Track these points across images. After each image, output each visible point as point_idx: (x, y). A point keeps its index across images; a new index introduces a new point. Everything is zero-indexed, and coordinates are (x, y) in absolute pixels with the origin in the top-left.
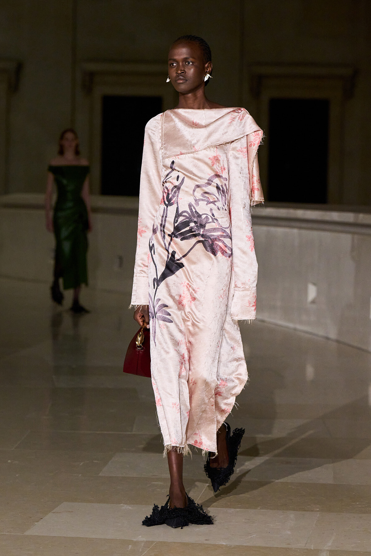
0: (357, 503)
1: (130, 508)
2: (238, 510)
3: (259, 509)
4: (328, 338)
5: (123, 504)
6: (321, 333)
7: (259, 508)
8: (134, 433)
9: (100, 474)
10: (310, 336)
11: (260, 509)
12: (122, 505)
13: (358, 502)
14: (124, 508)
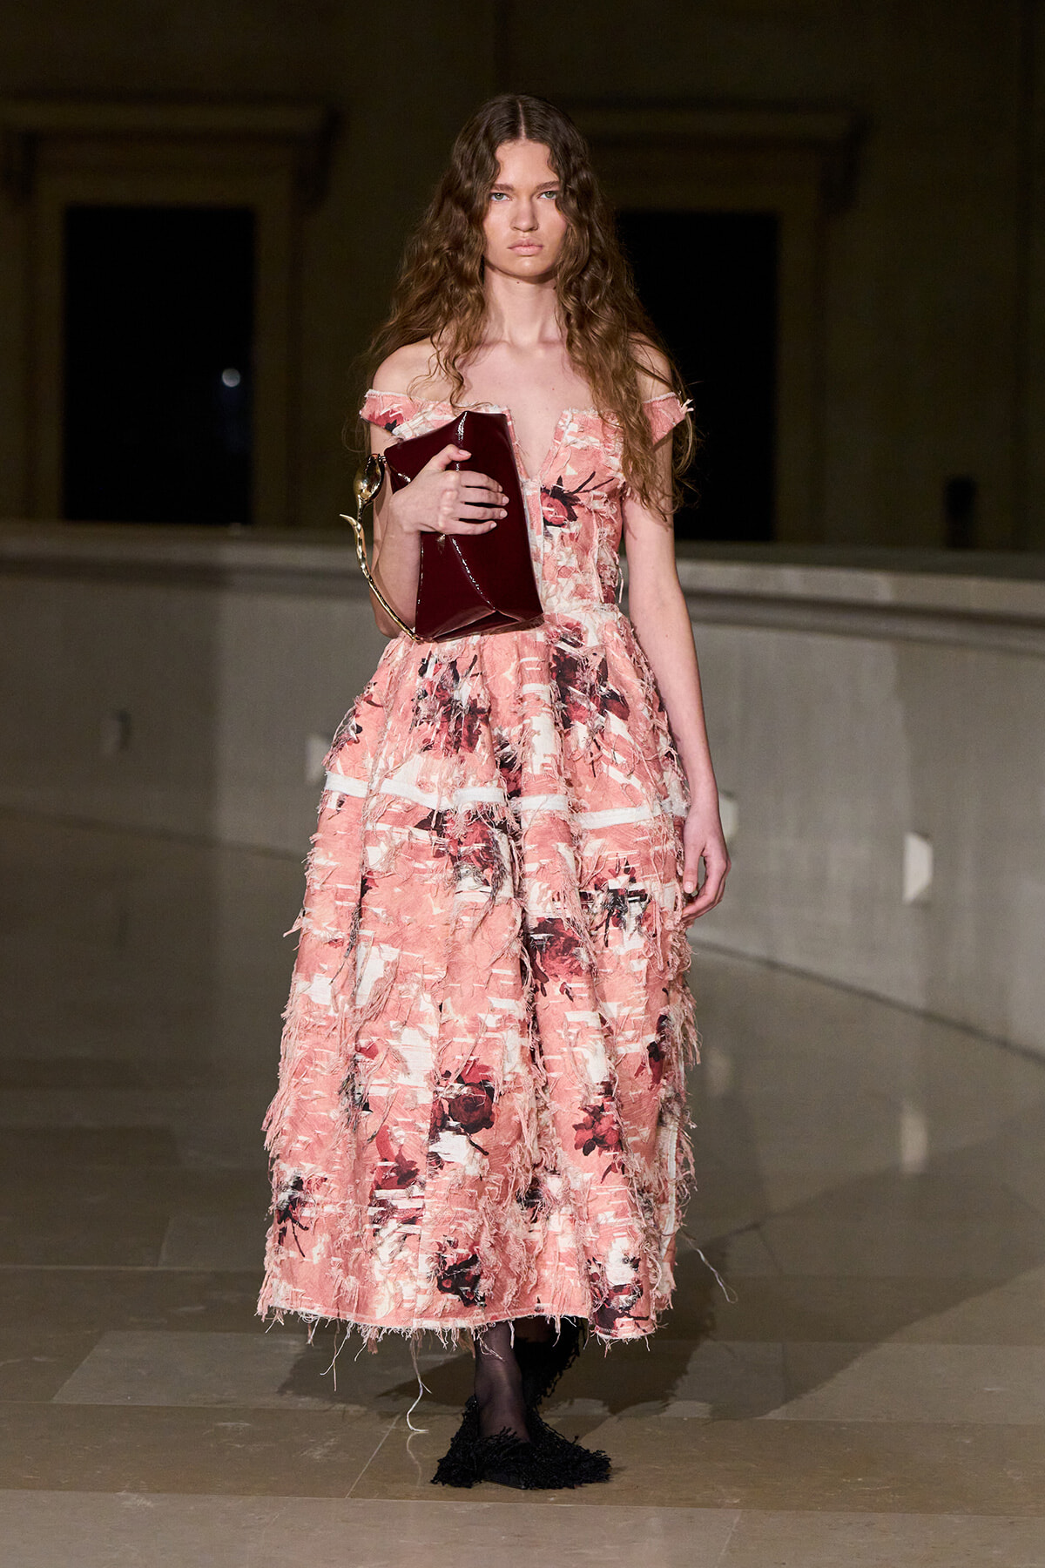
0: (860, 1479)
1: (149, 1504)
2: (486, 1505)
3: (551, 1503)
4: (772, 965)
5: (129, 1490)
6: (754, 948)
7: (552, 1499)
8: (160, 1268)
9: (56, 1400)
10: (721, 958)
11: (556, 1502)
12: (122, 1494)
13: (860, 1477)
14: (129, 1503)
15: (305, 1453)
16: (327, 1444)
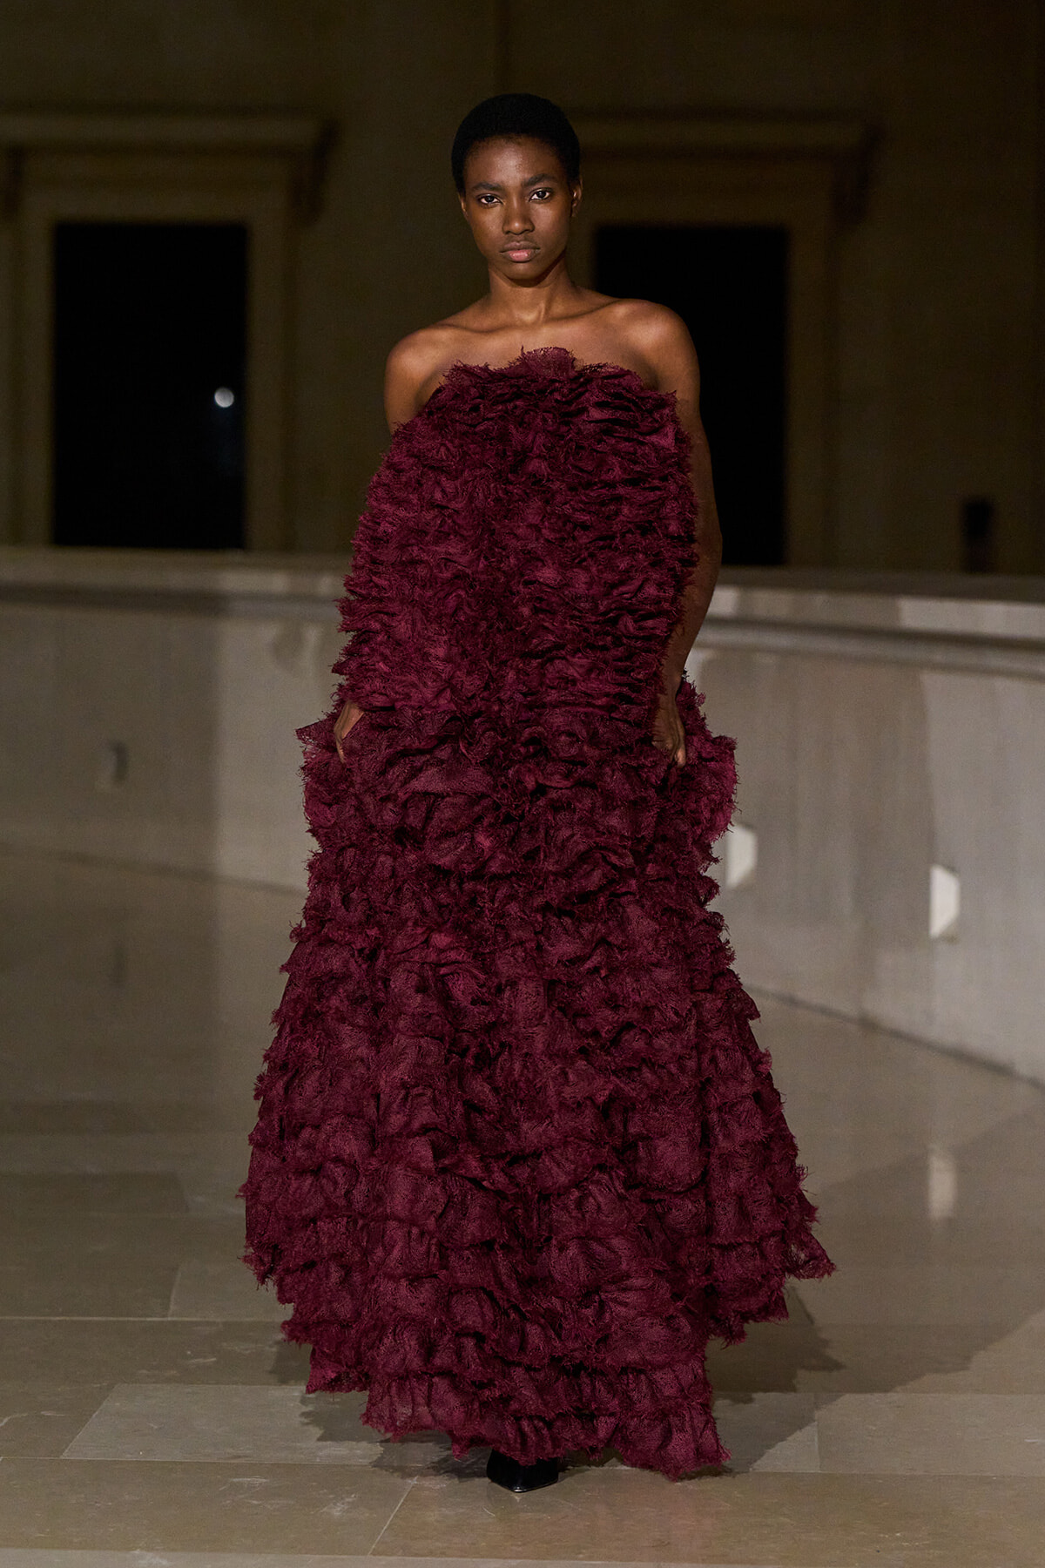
1: (164, 1562)
3: (579, 1560)
4: (793, 1003)
5: (144, 1549)
7: (581, 1556)
8: (169, 1319)
9: (65, 1456)
11: (583, 1559)
12: (137, 1552)
14: (144, 1562)
15: (325, 1509)
16: (347, 1500)
